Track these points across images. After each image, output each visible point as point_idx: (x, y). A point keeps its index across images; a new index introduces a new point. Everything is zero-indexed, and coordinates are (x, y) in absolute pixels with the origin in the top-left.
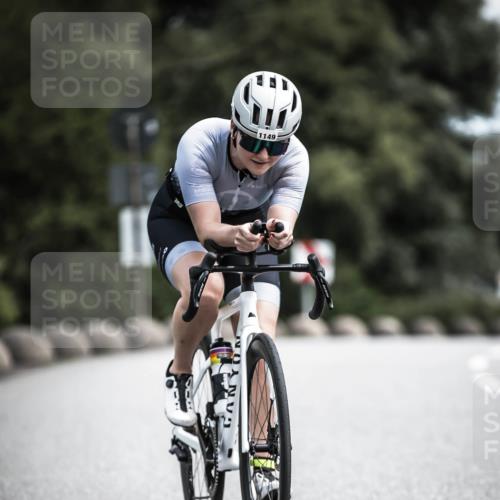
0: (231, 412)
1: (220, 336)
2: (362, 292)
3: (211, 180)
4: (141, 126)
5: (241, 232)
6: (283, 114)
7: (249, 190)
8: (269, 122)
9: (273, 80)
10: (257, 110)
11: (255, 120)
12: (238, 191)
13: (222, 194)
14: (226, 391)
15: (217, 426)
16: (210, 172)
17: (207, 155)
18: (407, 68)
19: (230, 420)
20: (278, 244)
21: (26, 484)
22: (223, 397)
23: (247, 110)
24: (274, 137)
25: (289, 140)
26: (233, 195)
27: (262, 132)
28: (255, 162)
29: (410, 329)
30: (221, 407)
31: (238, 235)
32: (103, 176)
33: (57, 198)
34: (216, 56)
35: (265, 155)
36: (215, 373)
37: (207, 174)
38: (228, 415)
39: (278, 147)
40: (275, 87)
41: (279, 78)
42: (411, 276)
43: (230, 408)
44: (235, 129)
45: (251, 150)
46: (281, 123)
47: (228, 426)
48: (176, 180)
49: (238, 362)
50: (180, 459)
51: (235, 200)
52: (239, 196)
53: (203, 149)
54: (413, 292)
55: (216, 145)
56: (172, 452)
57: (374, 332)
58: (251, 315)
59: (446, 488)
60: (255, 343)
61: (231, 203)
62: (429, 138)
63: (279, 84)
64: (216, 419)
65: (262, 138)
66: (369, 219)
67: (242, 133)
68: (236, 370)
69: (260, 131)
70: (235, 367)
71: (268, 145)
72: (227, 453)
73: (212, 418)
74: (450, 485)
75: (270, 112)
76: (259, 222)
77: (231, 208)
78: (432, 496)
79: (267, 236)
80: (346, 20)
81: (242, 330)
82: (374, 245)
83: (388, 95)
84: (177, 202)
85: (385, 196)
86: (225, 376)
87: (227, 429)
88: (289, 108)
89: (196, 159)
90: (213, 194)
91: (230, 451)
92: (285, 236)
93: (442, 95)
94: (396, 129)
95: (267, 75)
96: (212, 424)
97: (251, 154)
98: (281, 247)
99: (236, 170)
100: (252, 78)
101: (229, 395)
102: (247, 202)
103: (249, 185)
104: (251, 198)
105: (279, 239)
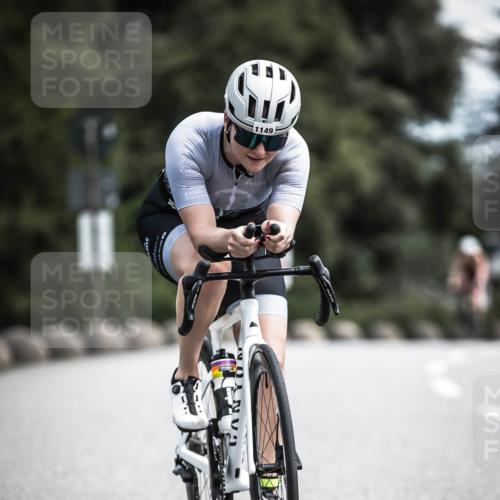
0: (236, 429)
3: (203, 182)
5: (234, 237)
6: (281, 106)
7: (248, 188)
10: (252, 101)
11: (251, 113)
12: (235, 190)
14: (231, 406)
15: (222, 444)
16: (201, 173)
19: (235, 437)
20: (275, 247)
22: (227, 414)
23: (242, 102)
24: (271, 130)
25: (287, 134)
26: (230, 194)
27: (258, 126)
28: (250, 158)
30: (225, 424)
31: (231, 240)
35: (261, 150)
36: (217, 387)
38: (233, 433)
39: (276, 142)
40: (271, 77)
41: (276, 67)
43: (235, 425)
44: (229, 122)
45: (247, 146)
46: (278, 116)
47: (234, 444)
48: (167, 181)
50: (185, 480)
51: (232, 199)
52: (237, 195)
56: (176, 473)
58: (252, 325)
61: (228, 202)
63: (276, 73)
64: (222, 437)
65: (259, 132)
67: (237, 127)
68: (239, 384)
69: (256, 124)
70: (239, 381)
71: (264, 139)
72: (234, 473)
73: (217, 436)
75: (267, 104)
77: (228, 209)
79: (263, 239)
81: (244, 341)
84: (171, 203)
86: (229, 390)
87: (233, 447)
88: (287, 99)
90: (206, 195)
91: (238, 471)
92: (282, 238)
95: (263, 64)
97: (246, 150)
98: (279, 251)
100: (246, 67)
101: (234, 411)
102: (246, 201)
103: (247, 183)
104: (249, 196)
105: (276, 242)
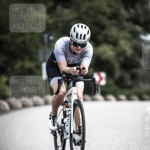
0: (68, 122)
1: (66, 100)
2: (115, 87)
3: (64, 55)
4: (48, 38)
5: (73, 69)
6: (85, 36)
7: (76, 58)
8: (81, 38)
9: (82, 26)
10: (77, 34)
11: (77, 37)
12: (72, 58)
13: (68, 59)
14: (67, 116)
15: (64, 126)
16: (64, 52)
17: (63, 47)
18: (128, 20)
19: (68, 124)
20: (84, 73)
21: (14, 145)
22: (66, 118)
24: (82, 42)
25: (87, 43)
26: (71, 59)
27: (79, 41)
28: (77, 49)
29: (129, 98)
30: (65, 120)
31: (72, 70)
32: (37, 52)
33: (23, 59)
34: (71, 17)
35: (80, 47)
36: (64, 110)
37: (63, 53)
38: (67, 123)
39: (84, 45)
40: (82, 28)
41: (84, 25)
42: (129, 82)
43: (68, 121)
44: (71, 40)
45: (76, 46)
46: (84, 38)
47: (67, 126)
48: (54, 55)
49: (71, 107)
50: (54, 135)
51: (72, 61)
52: (73, 60)
53: (62, 46)
54: (130, 87)
55: (66, 44)
56: (51, 133)
57: (118, 99)
58: (75, 94)
59: (140, 146)
60: (76, 102)
61: (70, 61)
62: (135, 41)
63: (84, 27)
64: (64, 124)
65: (79, 43)
66: (117, 65)
67: (73, 41)
68: (70, 110)
69: (78, 40)
70: (70, 109)
71: (81, 44)
72: (67, 134)
73: (63, 124)
74: (141, 145)
75: (81, 35)
76: (79, 67)
77: (70, 63)
78: (136, 149)
80: (110, 6)
81: (72, 98)
82: (118, 73)
83: (122, 28)
84: (54, 61)
85: (122, 59)
86: (67, 111)
87: (67, 127)
88: (87, 34)
89: (60, 48)
90: (65, 59)
91: (68, 133)
92: (86, 71)
93: (139, 28)
94: (125, 38)
95: (80, 25)
96: (63, 125)
97: (76, 47)
98: (85, 74)
99: (72, 52)
100: (76, 25)
101: (68, 117)
102: (75, 61)
103: (75, 57)
104: (76, 60)
105: (84, 72)
